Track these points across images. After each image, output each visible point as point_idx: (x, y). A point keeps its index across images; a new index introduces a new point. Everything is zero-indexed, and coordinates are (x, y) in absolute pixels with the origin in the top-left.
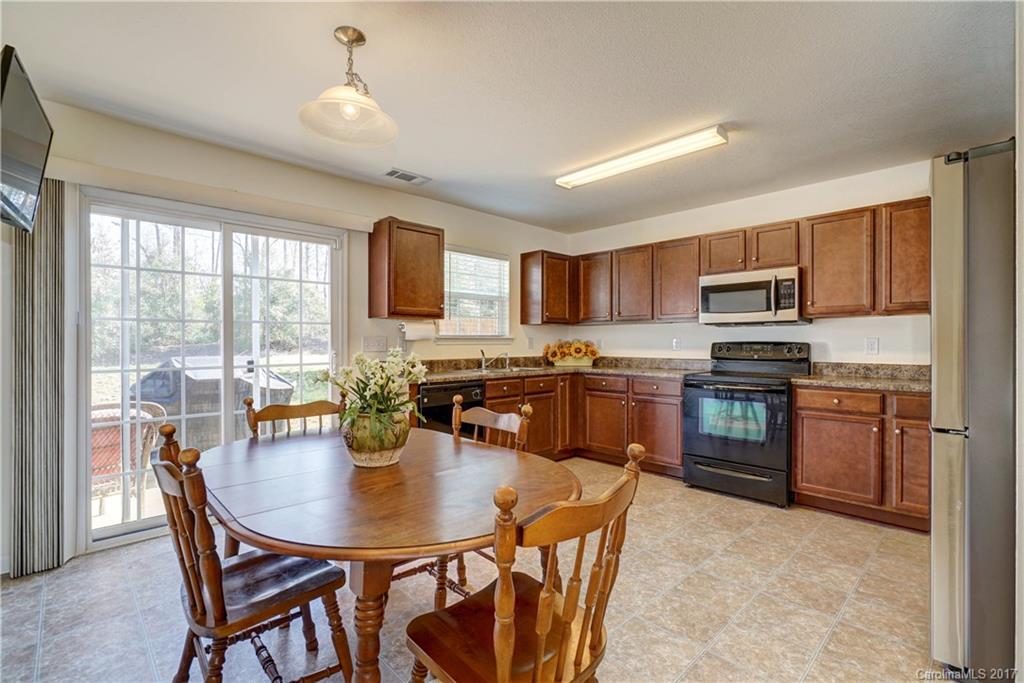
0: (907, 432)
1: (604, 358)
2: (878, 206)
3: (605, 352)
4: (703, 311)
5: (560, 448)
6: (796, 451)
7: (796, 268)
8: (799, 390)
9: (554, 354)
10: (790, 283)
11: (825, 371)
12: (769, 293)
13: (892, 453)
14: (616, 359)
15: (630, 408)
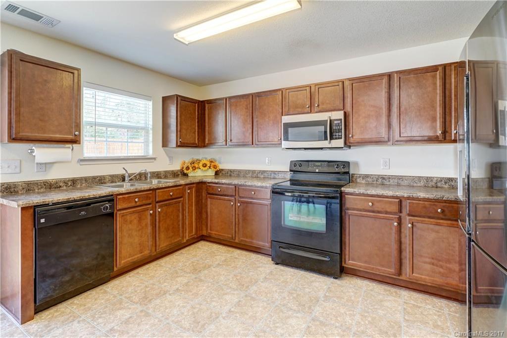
0: (415, 226)
1: (222, 170)
2: (392, 72)
3: (224, 166)
4: (284, 140)
5: (187, 238)
6: (345, 238)
7: (342, 112)
8: (346, 196)
9: (188, 168)
10: (339, 122)
11: (358, 180)
12: (326, 128)
13: (406, 241)
14: (231, 171)
15: (237, 207)
